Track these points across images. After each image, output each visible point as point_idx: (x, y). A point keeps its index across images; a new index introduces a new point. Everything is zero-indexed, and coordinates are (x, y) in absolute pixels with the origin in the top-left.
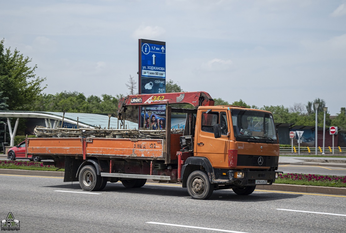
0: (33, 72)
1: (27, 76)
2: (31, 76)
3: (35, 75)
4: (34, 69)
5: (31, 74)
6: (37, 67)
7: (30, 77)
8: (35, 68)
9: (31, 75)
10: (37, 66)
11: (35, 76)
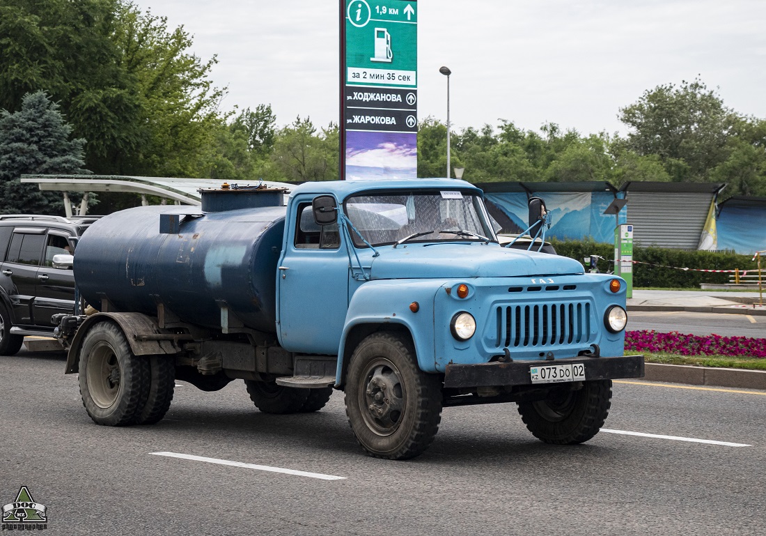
0: (205, 74)
1: (191, 85)
2: (201, 84)
3: (212, 82)
4: (209, 66)
5: (199, 79)
6: (216, 63)
7: (198, 85)
8: (210, 62)
9: (200, 82)
10: (216, 58)
11: (210, 84)
